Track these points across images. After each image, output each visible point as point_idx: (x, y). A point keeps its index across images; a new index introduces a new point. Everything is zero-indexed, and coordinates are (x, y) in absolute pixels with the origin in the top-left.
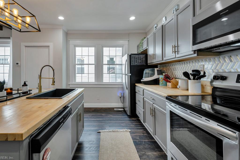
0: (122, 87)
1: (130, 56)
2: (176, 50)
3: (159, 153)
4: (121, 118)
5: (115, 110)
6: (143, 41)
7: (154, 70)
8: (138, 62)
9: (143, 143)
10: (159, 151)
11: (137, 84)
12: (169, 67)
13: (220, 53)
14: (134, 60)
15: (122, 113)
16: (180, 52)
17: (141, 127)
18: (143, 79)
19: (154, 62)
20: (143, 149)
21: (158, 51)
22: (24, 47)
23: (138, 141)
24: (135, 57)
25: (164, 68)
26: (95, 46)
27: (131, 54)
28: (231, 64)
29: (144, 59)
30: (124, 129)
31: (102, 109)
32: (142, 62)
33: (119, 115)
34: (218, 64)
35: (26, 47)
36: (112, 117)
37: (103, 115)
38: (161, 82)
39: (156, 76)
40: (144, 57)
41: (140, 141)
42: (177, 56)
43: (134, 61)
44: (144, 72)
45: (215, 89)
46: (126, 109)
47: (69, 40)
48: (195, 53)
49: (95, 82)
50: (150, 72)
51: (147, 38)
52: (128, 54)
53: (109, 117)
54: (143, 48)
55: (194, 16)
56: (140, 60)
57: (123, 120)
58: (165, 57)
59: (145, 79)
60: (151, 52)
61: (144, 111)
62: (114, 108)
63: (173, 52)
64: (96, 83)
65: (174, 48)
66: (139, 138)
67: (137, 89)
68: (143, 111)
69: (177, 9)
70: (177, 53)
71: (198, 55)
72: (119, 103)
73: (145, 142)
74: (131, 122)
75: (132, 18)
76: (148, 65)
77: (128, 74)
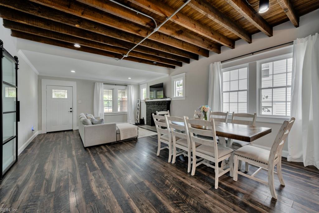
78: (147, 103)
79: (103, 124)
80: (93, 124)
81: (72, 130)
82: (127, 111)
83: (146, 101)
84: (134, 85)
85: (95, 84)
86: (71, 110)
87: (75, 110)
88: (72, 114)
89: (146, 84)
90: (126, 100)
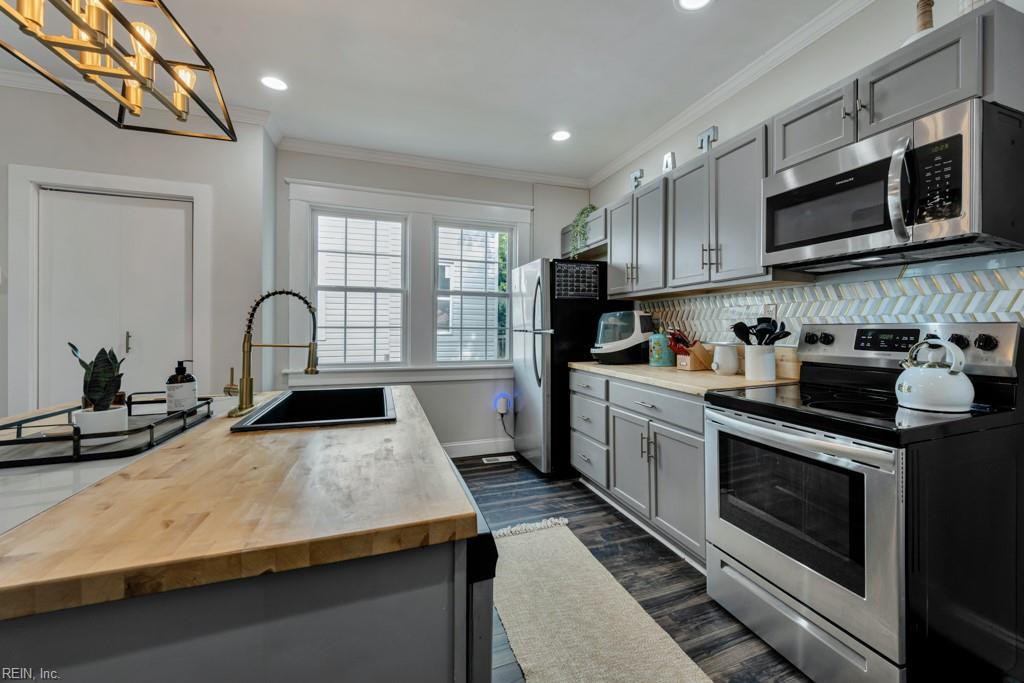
0: (512, 376)
1: (552, 265)
2: (714, 260)
3: (671, 565)
4: (521, 486)
5: (487, 464)
6: (588, 219)
7: (632, 315)
8: (578, 290)
9: (621, 549)
10: (672, 561)
11: (575, 365)
12: (672, 309)
13: (817, 277)
14: (564, 281)
15: (516, 470)
16: (723, 266)
17: (594, 504)
18: (596, 345)
19: (635, 289)
20: (624, 565)
21: (650, 256)
22: (32, 189)
23: (602, 546)
24: (566, 271)
25: (657, 310)
26: (406, 220)
27: (555, 260)
28: (840, 305)
29: (594, 280)
30: (548, 518)
32: (590, 291)
33: (509, 479)
34: (799, 304)
35: (41, 187)
36: (486, 487)
38: (654, 355)
39: (637, 337)
40: (595, 273)
41: (610, 546)
42: (715, 276)
43: (564, 286)
44: (602, 323)
45: (807, 367)
46: (528, 455)
47: (288, 180)
48: (767, 273)
49: (404, 362)
50: (619, 323)
51: (606, 210)
52: (545, 261)
54: (589, 242)
55: (767, 176)
56: (584, 282)
57: (532, 493)
58: (674, 278)
59: (604, 347)
60: (619, 255)
61: (608, 451)
62: (481, 457)
63: (703, 264)
64: (410, 367)
65: (706, 253)
66: (604, 538)
67: (576, 382)
68: (605, 449)
69: (711, 139)
70: (714, 267)
71: (774, 279)
72: (495, 436)
73: (623, 545)
74: (560, 494)
75: (561, 136)
76: (609, 298)
77: (543, 329)
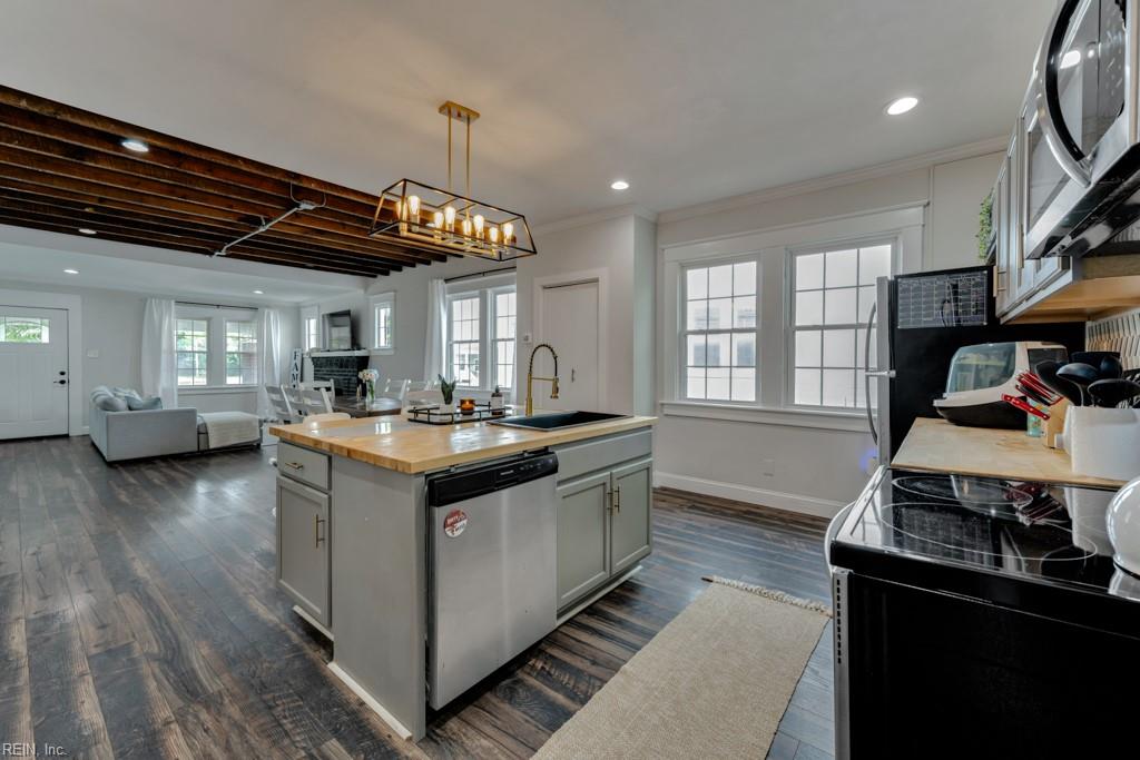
1: (893, 284)
7: (1012, 351)
14: (925, 303)
18: (945, 395)
22: (540, 289)
26: (759, 257)
27: (896, 277)
31: (781, 516)
35: (545, 288)
37: (768, 534)
43: (926, 309)
44: (955, 362)
47: (663, 246)
49: (756, 402)
52: (881, 280)
53: (788, 547)
64: (761, 408)
76: (1001, 322)
77: (880, 369)
78: (316, 360)
79: (159, 410)
80: (130, 409)
81: (66, 436)
82: (256, 382)
83: (313, 355)
84: (283, 309)
85: (145, 304)
86: (64, 378)
87: (75, 377)
88: (66, 388)
89: (316, 308)
90: (255, 350)
